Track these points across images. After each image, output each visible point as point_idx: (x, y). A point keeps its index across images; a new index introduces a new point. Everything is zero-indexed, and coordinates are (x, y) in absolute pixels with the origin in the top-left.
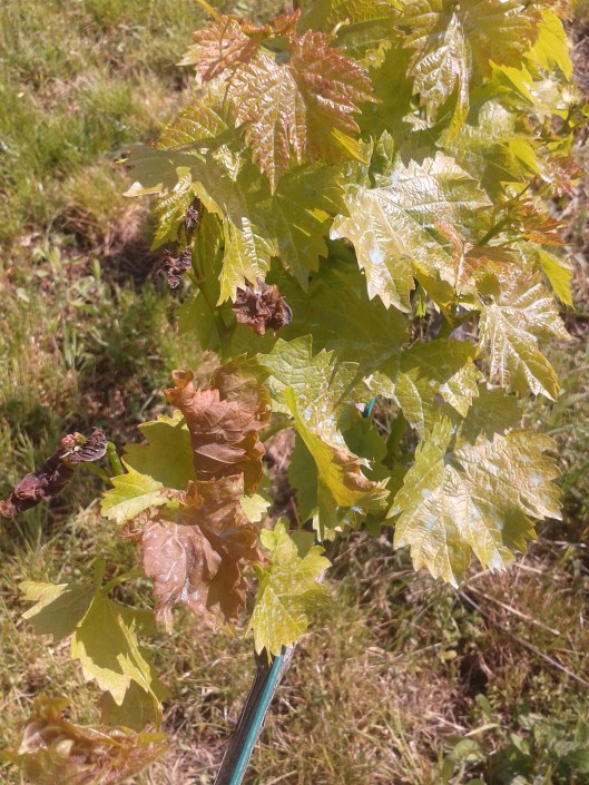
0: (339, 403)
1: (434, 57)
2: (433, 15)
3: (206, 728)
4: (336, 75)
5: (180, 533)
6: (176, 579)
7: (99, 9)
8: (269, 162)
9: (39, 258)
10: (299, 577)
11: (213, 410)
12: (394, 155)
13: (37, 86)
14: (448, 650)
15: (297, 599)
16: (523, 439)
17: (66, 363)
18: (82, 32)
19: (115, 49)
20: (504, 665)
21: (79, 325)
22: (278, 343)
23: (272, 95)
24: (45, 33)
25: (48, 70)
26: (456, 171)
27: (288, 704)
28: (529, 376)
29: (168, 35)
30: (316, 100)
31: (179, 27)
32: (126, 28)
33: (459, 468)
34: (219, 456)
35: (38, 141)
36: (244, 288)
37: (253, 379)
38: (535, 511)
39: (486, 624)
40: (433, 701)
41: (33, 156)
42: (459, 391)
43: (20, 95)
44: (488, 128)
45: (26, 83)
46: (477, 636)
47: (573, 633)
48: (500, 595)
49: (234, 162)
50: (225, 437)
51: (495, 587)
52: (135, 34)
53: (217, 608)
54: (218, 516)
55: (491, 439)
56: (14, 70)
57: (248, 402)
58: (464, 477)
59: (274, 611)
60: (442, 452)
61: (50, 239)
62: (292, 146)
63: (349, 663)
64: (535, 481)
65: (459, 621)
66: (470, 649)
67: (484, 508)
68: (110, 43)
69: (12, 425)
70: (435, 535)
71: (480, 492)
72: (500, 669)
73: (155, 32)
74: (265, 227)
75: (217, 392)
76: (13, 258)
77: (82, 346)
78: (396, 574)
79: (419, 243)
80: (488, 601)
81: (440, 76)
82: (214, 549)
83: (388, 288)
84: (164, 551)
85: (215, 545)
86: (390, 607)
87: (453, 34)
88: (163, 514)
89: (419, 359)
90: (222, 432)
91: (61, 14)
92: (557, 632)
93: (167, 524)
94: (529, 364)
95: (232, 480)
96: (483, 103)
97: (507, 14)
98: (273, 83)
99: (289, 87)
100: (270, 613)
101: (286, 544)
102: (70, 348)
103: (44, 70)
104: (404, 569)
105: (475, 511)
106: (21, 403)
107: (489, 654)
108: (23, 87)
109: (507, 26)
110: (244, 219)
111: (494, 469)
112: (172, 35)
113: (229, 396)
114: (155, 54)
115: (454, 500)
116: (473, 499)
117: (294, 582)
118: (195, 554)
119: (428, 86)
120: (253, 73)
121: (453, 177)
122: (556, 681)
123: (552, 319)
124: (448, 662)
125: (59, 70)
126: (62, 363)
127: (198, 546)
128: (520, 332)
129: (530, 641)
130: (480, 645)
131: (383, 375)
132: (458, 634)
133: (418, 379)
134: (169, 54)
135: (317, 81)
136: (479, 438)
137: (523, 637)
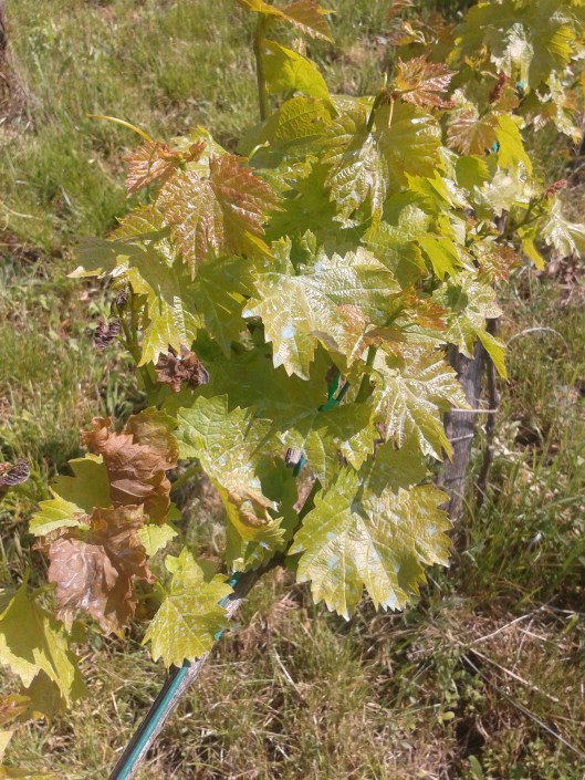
0: (254, 453)
1: (350, 171)
2: (348, 137)
3: (204, 769)
4: (246, 189)
5: (86, 551)
6: (75, 586)
7: (170, 84)
8: (190, 255)
9: (93, 312)
10: (202, 600)
11: (124, 451)
12: (317, 249)
13: (107, 153)
14: (446, 711)
15: (200, 619)
16: (423, 494)
17: (107, 410)
18: (153, 105)
19: (182, 123)
20: (501, 729)
21: (124, 375)
22: (198, 400)
23: (194, 203)
24: (118, 105)
25: (119, 139)
26: (375, 263)
27: (283, 752)
28: (422, 439)
29: (232, 111)
30: (231, 208)
31: (243, 104)
32: (194, 102)
33: (365, 516)
34: (130, 489)
35: (103, 204)
36: (166, 353)
37: (163, 428)
38: (426, 558)
39: (487, 688)
40: (429, 760)
41: (96, 218)
42: (356, 449)
43: (91, 161)
44: (405, 229)
45: (98, 150)
46: (476, 699)
47: (572, 701)
48: (502, 660)
49: (171, 253)
50: (136, 474)
51: (499, 652)
52: (201, 109)
53: (113, 615)
54: (118, 540)
55: (396, 493)
56: (87, 138)
57: (159, 447)
58: (368, 524)
59: (177, 627)
60: (349, 501)
61: (106, 295)
62: (209, 244)
63: (347, 717)
64: (431, 531)
65: (458, 682)
66: (470, 711)
67: (383, 553)
68: (178, 116)
69: (51, 465)
70: (336, 573)
71: (381, 538)
72: (498, 733)
73: (220, 107)
74: (193, 305)
75: (131, 437)
76: (70, 310)
77: (123, 394)
78: (400, 632)
79: (338, 322)
80: (492, 665)
81: (355, 186)
82: (113, 566)
83: (292, 359)
84: (68, 564)
85: (114, 563)
86: (392, 665)
87: (369, 152)
88: (72, 534)
89: (329, 420)
90: (133, 470)
91: (136, 88)
92: (556, 700)
93: (76, 543)
94: (422, 429)
95: (131, 509)
96: (403, 207)
97: (418, 134)
98: (196, 194)
99: (208, 198)
100: (172, 629)
101: (191, 571)
102: (112, 396)
103: (115, 139)
104: (411, 627)
105: (375, 554)
106: (61, 445)
107: (488, 717)
108: (94, 153)
109: (418, 143)
110: (175, 298)
111: (396, 518)
112: (235, 111)
113: (142, 441)
114: (218, 128)
115: (357, 544)
116: (374, 544)
117: (197, 604)
118: (96, 569)
119: (343, 194)
120: (179, 186)
121: (370, 269)
122: (553, 749)
123: (454, 391)
124: (446, 722)
125: (128, 140)
126: (103, 409)
127: (99, 562)
128: (420, 401)
129: (529, 706)
130: (478, 708)
131: (296, 432)
132: (457, 696)
133: (326, 436)
134: (231, 128)
135: (232, 193)
136: (385, 491)
137: (522, 702)
